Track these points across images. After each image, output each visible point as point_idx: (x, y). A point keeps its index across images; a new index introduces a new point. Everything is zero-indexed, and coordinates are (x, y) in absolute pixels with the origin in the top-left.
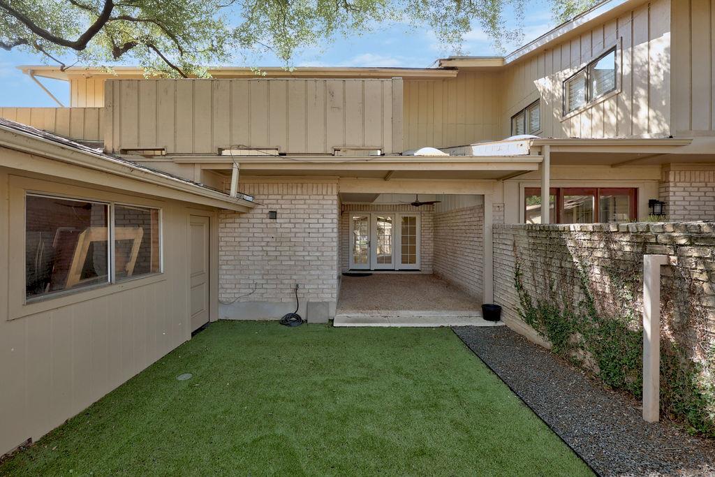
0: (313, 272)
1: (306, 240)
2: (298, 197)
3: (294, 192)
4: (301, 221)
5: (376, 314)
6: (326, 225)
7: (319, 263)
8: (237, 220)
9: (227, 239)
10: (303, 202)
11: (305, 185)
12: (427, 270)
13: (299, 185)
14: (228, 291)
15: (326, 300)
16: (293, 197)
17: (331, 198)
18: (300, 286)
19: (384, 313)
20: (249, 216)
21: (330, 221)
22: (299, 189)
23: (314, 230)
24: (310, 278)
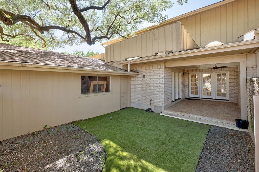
0: (156, 95)
1: (154, 84)
3: (150, 68)
4: (152, 78)
5: (179, 113)
6: (160, 79)
7: (158, 92)
9: (132, 84)
10: (152, 72)
12: (234, 100)
13: (152, 66)
14: (133, 99)
15: (161, 106)
16: (150, 70)
17: (162, 69)
18: (152, 100)
19: (183, 114)
21: (162, 78)
22: (152, 67)
23: (156, 81)
24: (155, 97)
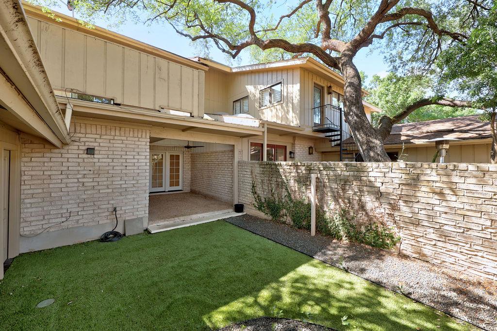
0: (129, 197)
1: (123, 171)
2: (116, 138)
3: (113, 133)
4: (119, 157)
5: (177, 220)
6: (140, 161)
7: (135, 189)
8: (48, 155)
10: (120, 142)
11: (123, 129)
12: (187, 189)
13: (118, 129)
14: (32, 224)
15: (140, 216)
16: (112, 137)
17: (145, 140)
18: (117, 209)
19: (182, 218)
20: (62, 151)
21: (144, 157)
22: (117, 131)
23: (130, 164)
24: (127, 201)
